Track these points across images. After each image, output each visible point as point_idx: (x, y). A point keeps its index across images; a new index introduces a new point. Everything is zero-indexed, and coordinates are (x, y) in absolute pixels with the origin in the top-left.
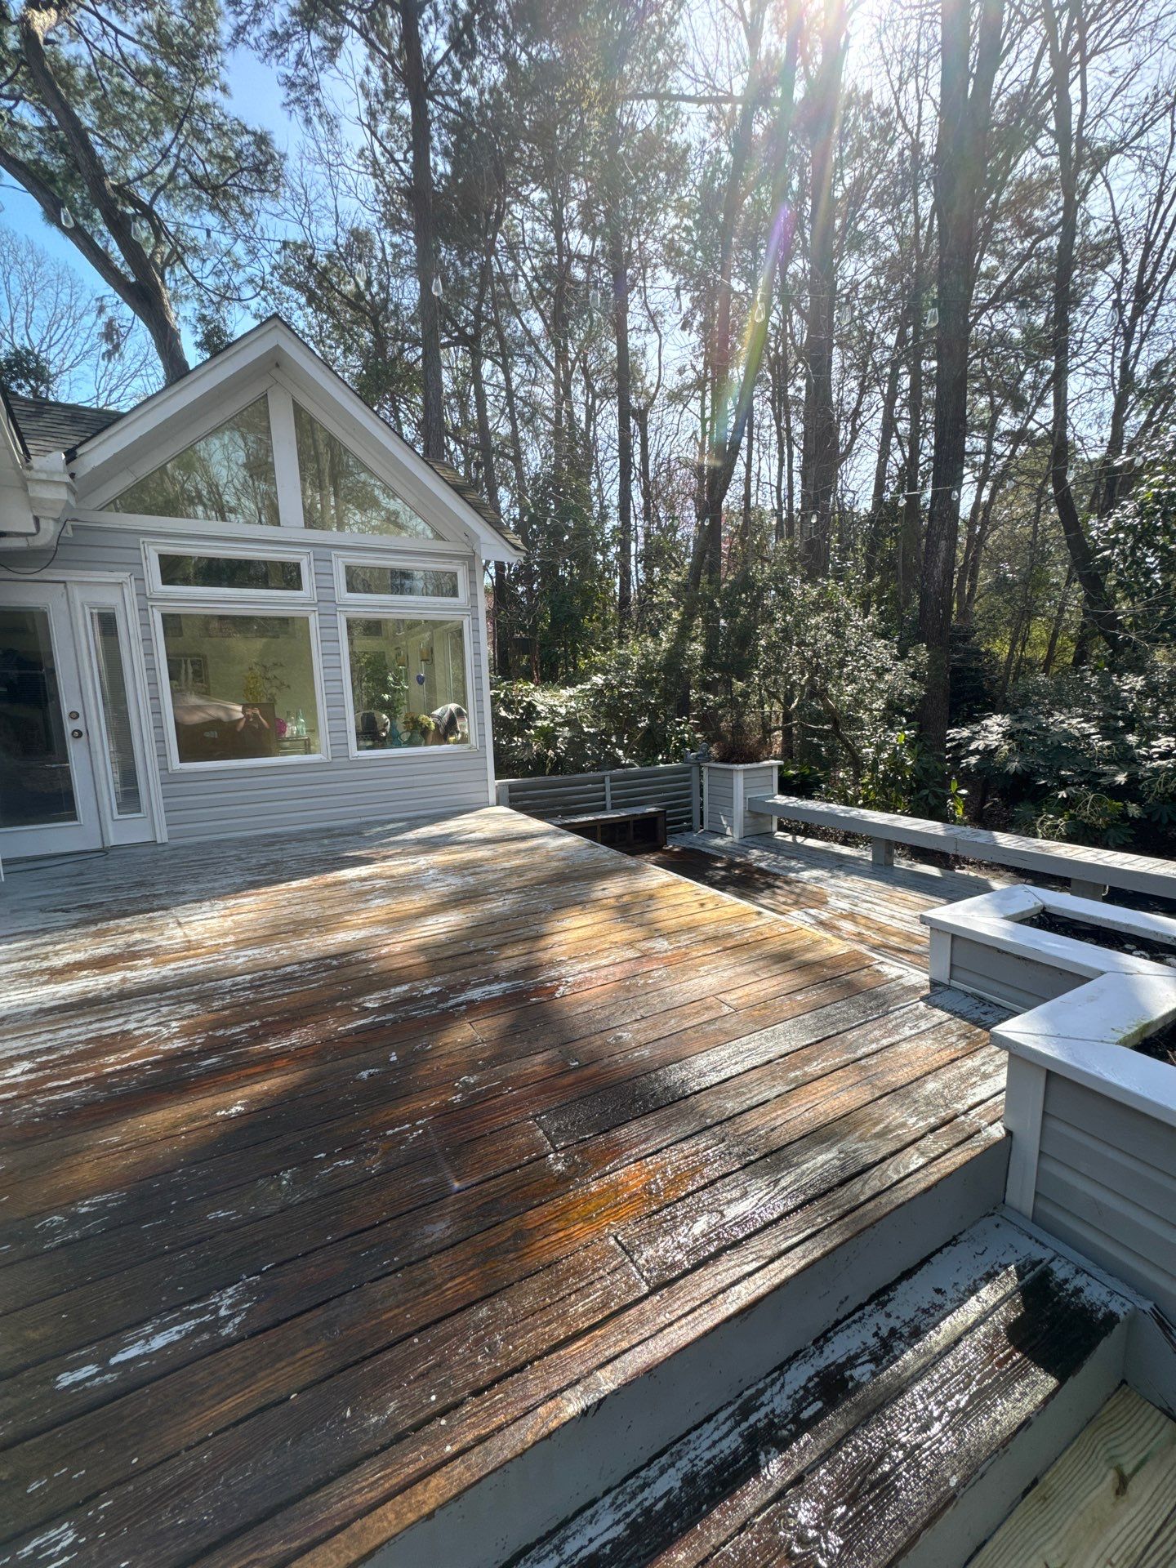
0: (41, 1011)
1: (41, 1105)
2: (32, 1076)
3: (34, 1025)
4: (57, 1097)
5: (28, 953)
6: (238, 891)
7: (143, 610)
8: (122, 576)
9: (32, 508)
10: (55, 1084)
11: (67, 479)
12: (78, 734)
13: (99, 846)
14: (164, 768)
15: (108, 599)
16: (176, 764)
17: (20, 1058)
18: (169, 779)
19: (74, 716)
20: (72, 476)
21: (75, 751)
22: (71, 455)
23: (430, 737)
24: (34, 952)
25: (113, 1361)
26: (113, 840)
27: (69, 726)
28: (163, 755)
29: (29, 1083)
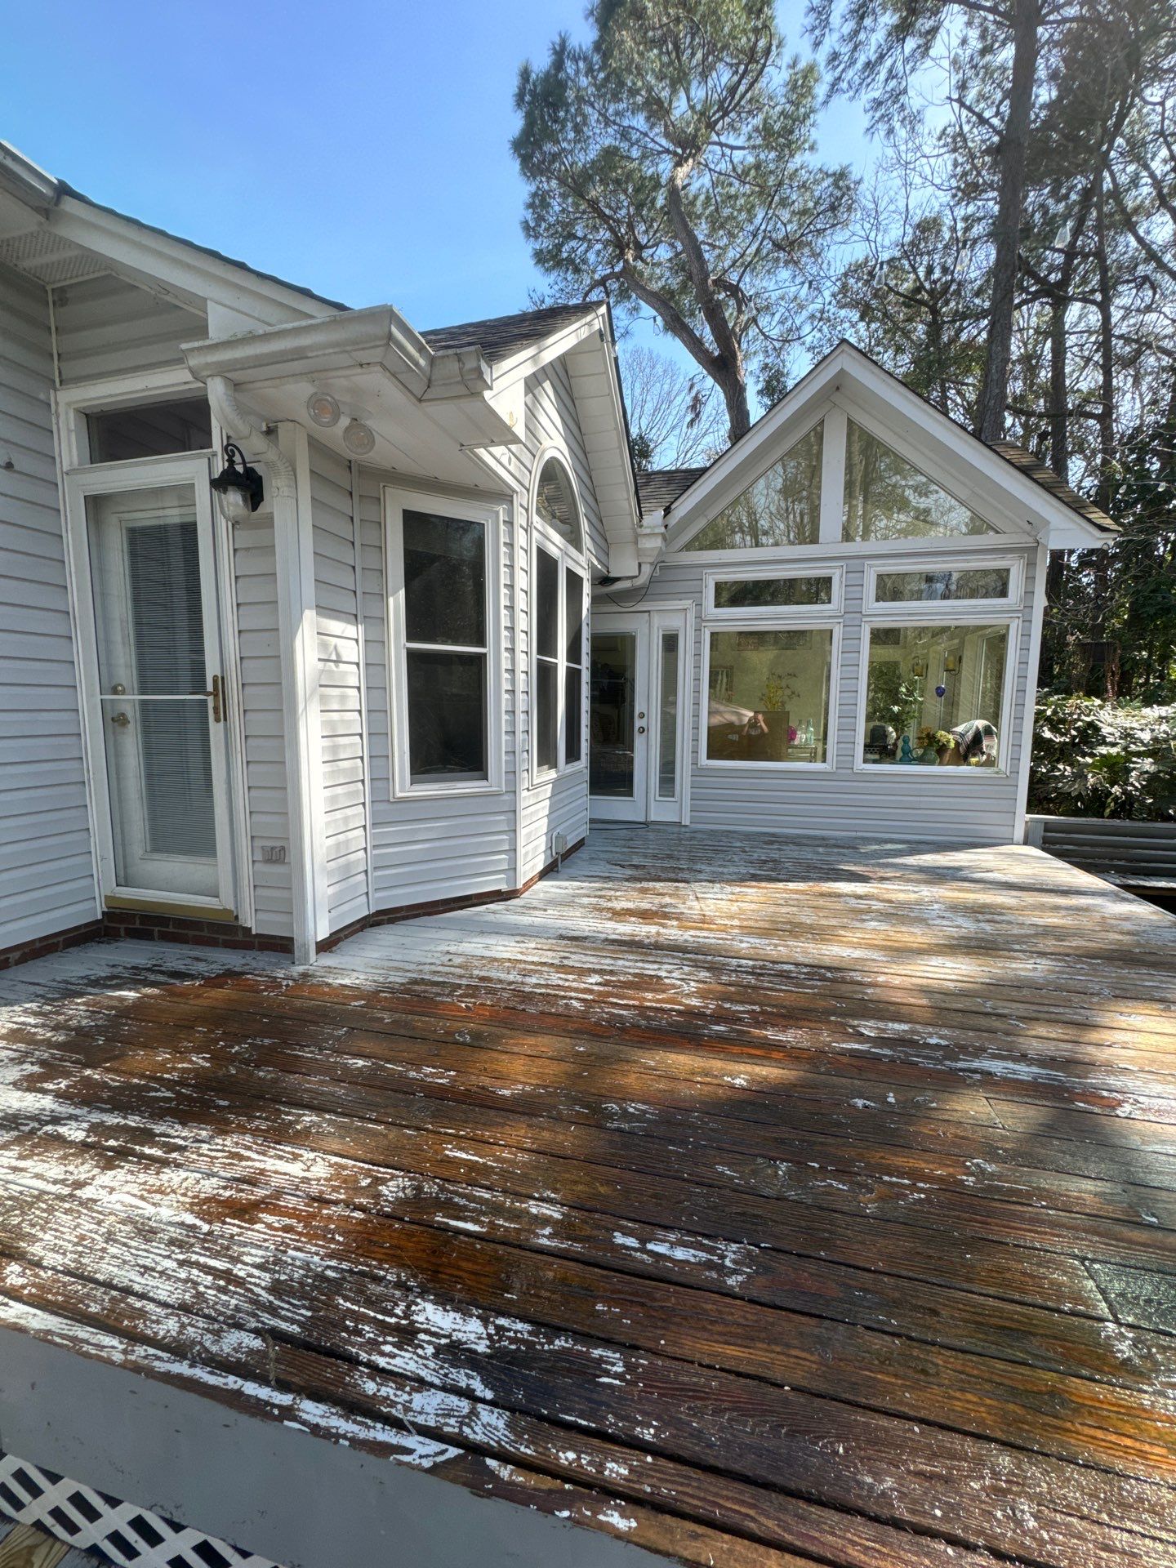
0: (606, 940)
1: (607, 1013)
2: (601, 988)
3: (603, 949)
4: (616, 1011)
5: (599, 893)
6: (742, 880)
7: (698, 630)
8: (687, 603)
9: (638, 556)
10: (615, 1000)
11: (663, 530)
12: (642, 730)
13: (642, 819)
14: (695, 763)
15: (674, 623)
16: (704, 761)
17: (595, 971)
18: (698, 772)
19: (642, 715)
20: (666, 527)
21: (639, 741)
22: (667, 511)
23: (947, 757)
24: (603, 893)
25: (650, 1246)
26: (653, 818)
27: (638, 723)
28: (695, 752)
29: (600, 993)
